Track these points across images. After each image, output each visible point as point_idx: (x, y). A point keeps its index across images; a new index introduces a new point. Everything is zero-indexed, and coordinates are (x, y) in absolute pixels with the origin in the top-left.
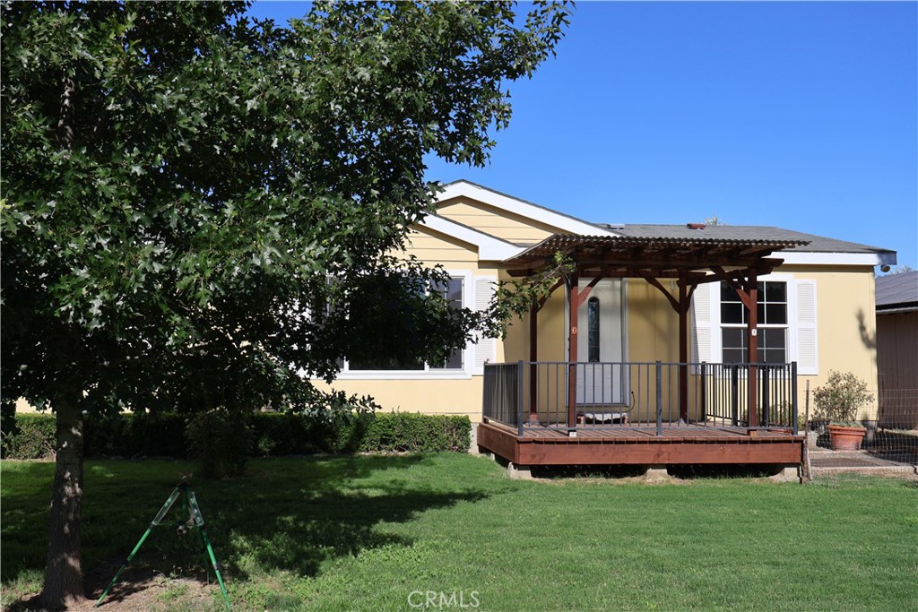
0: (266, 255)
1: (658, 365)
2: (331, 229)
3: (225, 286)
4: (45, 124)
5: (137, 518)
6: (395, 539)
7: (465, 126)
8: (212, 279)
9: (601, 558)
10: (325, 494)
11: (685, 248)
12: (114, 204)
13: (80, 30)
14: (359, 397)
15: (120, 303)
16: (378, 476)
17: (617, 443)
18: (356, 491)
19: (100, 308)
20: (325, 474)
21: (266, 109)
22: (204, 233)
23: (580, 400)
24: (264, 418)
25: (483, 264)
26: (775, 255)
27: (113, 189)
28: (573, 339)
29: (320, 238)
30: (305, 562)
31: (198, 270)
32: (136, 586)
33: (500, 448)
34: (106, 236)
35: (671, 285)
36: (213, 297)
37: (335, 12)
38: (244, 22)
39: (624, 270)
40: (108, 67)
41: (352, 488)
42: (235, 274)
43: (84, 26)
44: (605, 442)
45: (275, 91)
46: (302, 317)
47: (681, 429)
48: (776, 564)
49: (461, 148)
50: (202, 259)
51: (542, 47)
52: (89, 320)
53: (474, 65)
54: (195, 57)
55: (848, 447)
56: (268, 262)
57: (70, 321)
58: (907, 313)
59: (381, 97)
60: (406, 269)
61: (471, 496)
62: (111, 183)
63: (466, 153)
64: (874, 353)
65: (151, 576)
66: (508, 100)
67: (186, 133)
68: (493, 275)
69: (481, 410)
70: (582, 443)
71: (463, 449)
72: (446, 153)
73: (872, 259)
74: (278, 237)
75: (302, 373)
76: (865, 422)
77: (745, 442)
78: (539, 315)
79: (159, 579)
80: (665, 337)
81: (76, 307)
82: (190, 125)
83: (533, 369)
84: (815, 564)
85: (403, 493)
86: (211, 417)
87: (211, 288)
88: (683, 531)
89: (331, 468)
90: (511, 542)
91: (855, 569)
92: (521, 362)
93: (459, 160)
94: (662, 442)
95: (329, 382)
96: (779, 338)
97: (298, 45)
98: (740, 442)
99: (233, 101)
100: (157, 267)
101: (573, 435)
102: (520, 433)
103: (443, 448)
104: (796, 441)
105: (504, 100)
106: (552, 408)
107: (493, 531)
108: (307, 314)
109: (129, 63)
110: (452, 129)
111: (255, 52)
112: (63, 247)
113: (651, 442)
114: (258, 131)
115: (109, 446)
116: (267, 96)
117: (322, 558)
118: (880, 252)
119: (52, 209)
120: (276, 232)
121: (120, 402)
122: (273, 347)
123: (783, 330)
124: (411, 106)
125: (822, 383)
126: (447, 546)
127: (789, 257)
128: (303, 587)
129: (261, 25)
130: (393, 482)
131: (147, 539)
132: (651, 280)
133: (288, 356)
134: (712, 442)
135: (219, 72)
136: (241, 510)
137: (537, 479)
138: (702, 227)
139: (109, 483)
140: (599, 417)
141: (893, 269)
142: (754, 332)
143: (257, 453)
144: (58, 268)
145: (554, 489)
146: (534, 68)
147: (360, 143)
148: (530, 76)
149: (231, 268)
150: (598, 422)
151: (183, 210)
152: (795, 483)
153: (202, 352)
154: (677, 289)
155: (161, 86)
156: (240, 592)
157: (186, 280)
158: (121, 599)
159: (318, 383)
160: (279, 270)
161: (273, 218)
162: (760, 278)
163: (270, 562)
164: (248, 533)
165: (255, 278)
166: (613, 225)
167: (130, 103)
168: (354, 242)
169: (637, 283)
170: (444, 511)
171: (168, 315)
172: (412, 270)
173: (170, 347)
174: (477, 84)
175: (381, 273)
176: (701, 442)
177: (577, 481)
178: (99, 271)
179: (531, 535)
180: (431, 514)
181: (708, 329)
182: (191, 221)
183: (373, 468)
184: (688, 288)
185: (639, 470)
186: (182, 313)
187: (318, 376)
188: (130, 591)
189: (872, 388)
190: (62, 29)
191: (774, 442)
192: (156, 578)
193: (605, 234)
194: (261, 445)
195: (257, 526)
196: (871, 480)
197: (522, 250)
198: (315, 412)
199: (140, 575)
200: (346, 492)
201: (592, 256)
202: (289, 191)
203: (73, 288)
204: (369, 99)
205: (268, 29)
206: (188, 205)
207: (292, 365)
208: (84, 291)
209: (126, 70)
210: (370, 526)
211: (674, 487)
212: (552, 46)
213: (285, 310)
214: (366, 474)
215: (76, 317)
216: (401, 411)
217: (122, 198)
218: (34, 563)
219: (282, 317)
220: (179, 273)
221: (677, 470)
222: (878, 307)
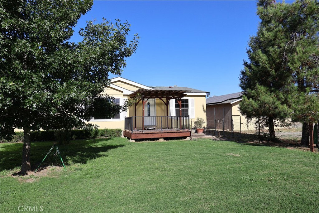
0: (73, 95)
1: (161, 117)
2: (88, 89)
3: (64, 101)
4: (21, 65)
5: (43, 154)
6: (104, 155)
7: (117, 67)
8: (61, 99)
9: (148, 156)
10: (88, 147)
11: (166, 92)
12: (38, 83)
13: (29, 44)
14: (95, 125)
15: (40, 105)
16: (101, 143)
17: (153, 133)
18: (95, 146)
19: (36, 106)
20: (88, 143)
21: (73, 63)
22: (59, 90)
23: (145, 125)
24: (74, 131)
25: (124, 95)
26: (185, 93)
27: (37, 80)
28: (143, 112)
29: (85, 91)
30: (83, 161)
31: (58, 98)
32: (44, 168)
33: (128, 136)
34: (36, 90)
35: (165, 100)
36: (61, 103)
37: (89, 41)
38: (67, 42)
39: (155, 97)
40: (36, 53)
41: (94, 146)
42: (66, 98)
43: (30, 43)
44: (150, 133)
45: (74, 59)
46: (82, 108)
47: (167, 130)
48: (182, 155)
49: (116, 71)
50: (59, 95)
51: (132, 51)
52: (33, 109)
53: (118, 54)
54: (56, 51)
55: (201, 133)
56: (73, 96)
57: (28, 109)
58: (213, 105)
59: (98, 61)
60: (105, 97)
61: (121, 146)
62: (37, 78)
63: (117, 73)
64: (206, 113)
65: (47, 166)
66: (126, 62)
67: (54, 68)
68: (126, 98)
69: (124, 128)
70: (145, 134)
71: (120, 136)
72: (113, 73)
73: (205, 94)
74: (76, 91)
75: (82, 120)
76: (204, 128)
77: (179, 132)
78: (137, 106)
79: (49, 166)
80: (164, 111)
81: (30, 106)
82: (55, 66)
83: (135, 118)
84: (189, 155)
85: (106, 146)
86: (61, 131)
87: (61, 101)
88: (165, 150)
89: (90, 141)
90: (129, 154)
91: (197, 155)
92: (132, 117)
93: (116, 74)
94: (162, 133)
95: (88, 122)
96: (187, 110)
97: (80, 48)
98: (178, 132)
99: (65, 61)
100: (49, 97)
101: (144, 132)
102: (132, 132)
103: (116, 136)
104: (189, 132)
105: (125, 62)
106: (139, 127)
107: (125, 153)
108: (83, 107)
109: (40, 53)
110: (114, 67)
111: (70, 50)
112: (26, 93)
113: (160, 133)
114: (71, 67)
115: (35, 139)
116: (73, 60)
117: (87, 160)
118: (207, 93)
119: (23, 84)
120: (75, 90)
121: (40, 127)
122: (75, 114)
123: (188, 109)
124: (104, 63)
125: (196, 120)
126: (115, 156)
127: (188, 94)
128: (83, 166)
129: (72, 43)
130: (104, 144)
131: (46, 158)
132: (161, 99)
133: (79, 116)
134: (173, 132)
135: (62, 54)
136: (68, 151)
137: (136, 142)
138: (172, 87)
139: (36, 147)
140: (149, 128)
141: (209, 96)
142: (181, 109)
143: (72, 139)
144: (25, 97)
145: (140, 144)
146: (131, 55)
147: (94, 70)
148: (130, 57)
149: (65, 97)
150: (149, 129)
151: (54, 85)
152: (189, 140)
153: (59, 115)
154: (166, 100)
155: (48, 57)
156: (68, 168)
157: (55, 100)
158: (40, 171)
159: (86, 122)
160: (76, 98)
161: (75, 86)
162: (182, 98)
163: (75, 162)
164: (70, 156)
165: (71, 99)
166: (153, 87)
167: (41, 61)
168: (92, 92)
169: (158, 99)
170: (115, 149)
171: (51, 107)
172: (107, 97)
173: (52, 114)
174: (119, 58)
175: (100, 98)
176: (170, 133)
177: (145, 142)
178: (35, 98)
179: (134, 153)
180: (112, 150)
181: (173, 109)
182: (56, 87)
183: (99, 141)
184: (168, 100)
185: (158, 139)
186: (54, 107)
187: (86, 120)
188: (42, 169)
189: (205, 120)
190: (25, 44)
191: (185, 132)
192: (48, 167)
193: (151, 89)
194: (73, 137)
195: (72, 154)
196: (204, 139)
197: (133, 92)
198: (85, 128)
199: (44, 166)
200: (93, 146)
201: (147, 94)
202: (78, 80)
203: (29, 102)
204: (95, 61)
205: (73, 45)
206: (55, 83)
207: (80, 118)
208: (32, 102)
209: (40, 54)
210: (98, 153)
211: (165, 142)
212: (134, 51)
213: (78, 106)
214: (98, 142)
215: (30, 108)
216: (106, 128)
217: (40, 82)
218: (18, 165)
219: (77, 107)
220: (53, 98)
221: (166, 139)
222: (206, 104)
